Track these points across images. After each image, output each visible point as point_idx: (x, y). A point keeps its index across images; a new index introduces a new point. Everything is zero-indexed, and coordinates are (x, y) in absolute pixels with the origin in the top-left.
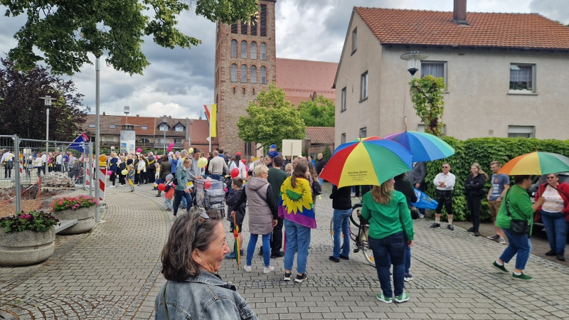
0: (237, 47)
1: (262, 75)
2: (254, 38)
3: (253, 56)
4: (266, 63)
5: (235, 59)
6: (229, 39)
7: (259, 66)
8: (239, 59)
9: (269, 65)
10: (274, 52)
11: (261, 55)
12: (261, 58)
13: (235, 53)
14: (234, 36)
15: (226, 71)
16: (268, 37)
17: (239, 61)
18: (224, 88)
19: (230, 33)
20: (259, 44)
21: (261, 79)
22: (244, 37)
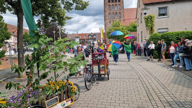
0: (110, 7)
1: (119, 15)
2: (116, 3)
3: (116, 9)
4: (120, 11)
5: (110, 11)
6: (108, 5)
7: (118, 12)
8: (111, 11)
9: (121, 12)
10: (123, 7)
11: (119, 9)
12: (119, 10)
13: (110, 9)
14: (110, 4)
15: (107, 16)
16: (121, 2)
17: (111, 12)
18: (107, 21)
19: (108, 3)
20: (118, 5)
21: (119, 17)
22: (112, 3)
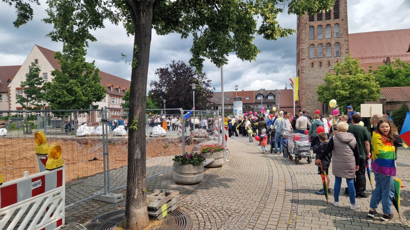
0: (314, 32)
1: (335, 49)
2: (328, 22)
3: (328, 36)
4: (339, 40)
5: (312, 41)
6: (307, 26)
7: (333, 42)
8: (315, 40)
9: (342, 41)
10: (347, 30)
11: (335, 34)
12: (335, 36)
13: (313, 36)
14: (312, 23)
15: (306, 51)
16: (341, 19)
17: (316, 42)
18: (304, 64)
19: (308, 22)
20: (332, 25)
21: (335, 53)
22: (320, 23)
